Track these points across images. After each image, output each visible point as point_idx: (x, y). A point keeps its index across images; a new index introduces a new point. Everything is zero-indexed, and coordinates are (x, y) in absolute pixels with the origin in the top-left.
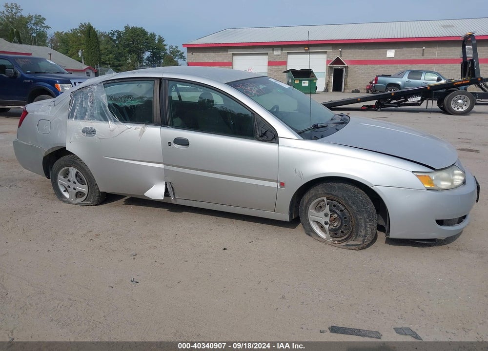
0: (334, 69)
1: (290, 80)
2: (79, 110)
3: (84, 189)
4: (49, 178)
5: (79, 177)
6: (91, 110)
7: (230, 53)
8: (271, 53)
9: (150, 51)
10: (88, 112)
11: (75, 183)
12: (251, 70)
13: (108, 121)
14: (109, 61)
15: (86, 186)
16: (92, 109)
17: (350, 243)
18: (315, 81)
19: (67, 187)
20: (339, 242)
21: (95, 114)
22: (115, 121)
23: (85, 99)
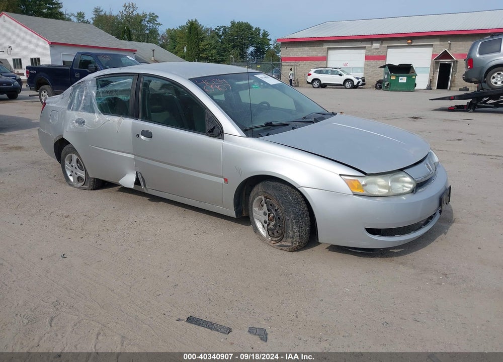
0: (441, 64)
1: (386, 76)
2: (76, 102)
3: (82, 174)
4: (60, 162)
5: (79, 163)
6: (84, 103)
7: (325, 47)
8: (369, 47)
9: (254, 46)
10: (82, 105)
11: (76, 168)
12: (346, 64)
13: (94, 113)
14: (211, 56)
15: (84, 172)
17: (284, 243)
18: (414, 77)
19: (71, 172)
20: (275, 242)
21: (86, 107)
23: (81, 92)
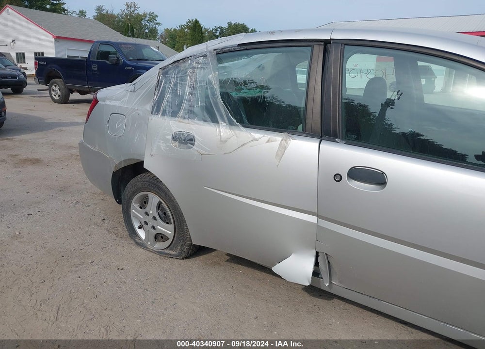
2: (170, 100)
3: (167, 230)
4: (119, 203)
5: (163, 209)
6: (189, 101)
10: (185, 105)
11: (155, 218)
13: (218, 122)
15: (171, 226)
16: (192, 99)
19: (143, 223)
21: (196, 109)
22: (231, 123)
23: (182, 80)
